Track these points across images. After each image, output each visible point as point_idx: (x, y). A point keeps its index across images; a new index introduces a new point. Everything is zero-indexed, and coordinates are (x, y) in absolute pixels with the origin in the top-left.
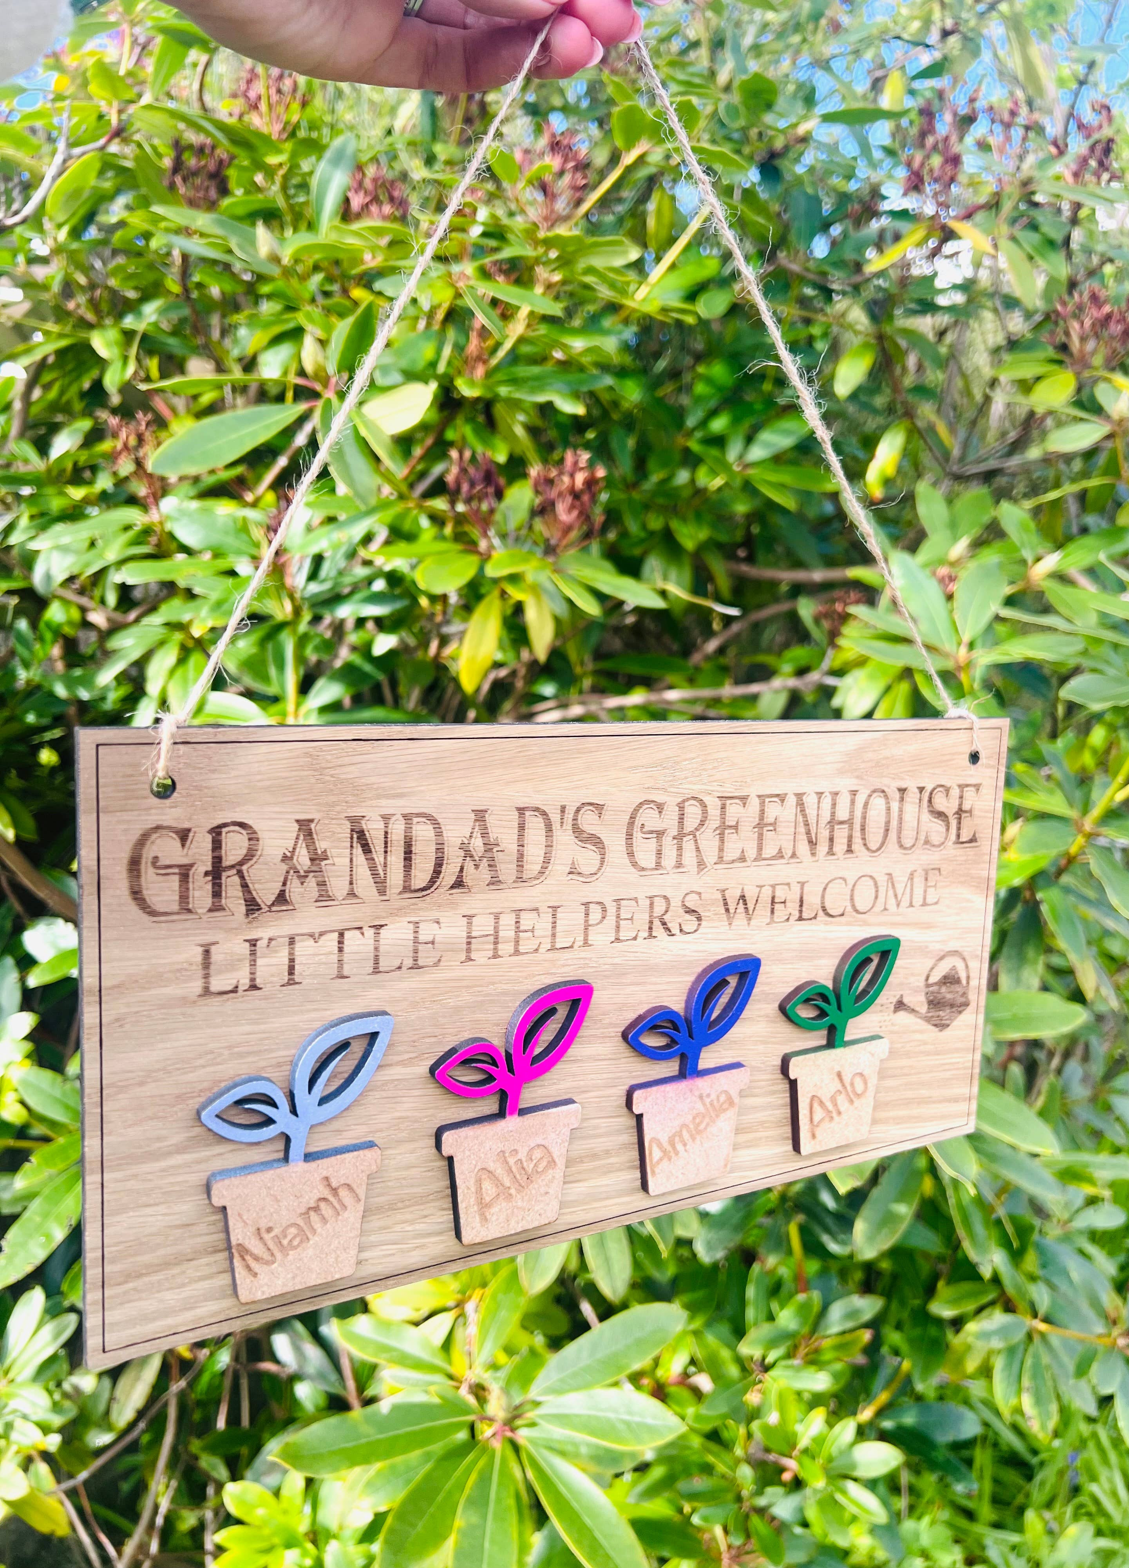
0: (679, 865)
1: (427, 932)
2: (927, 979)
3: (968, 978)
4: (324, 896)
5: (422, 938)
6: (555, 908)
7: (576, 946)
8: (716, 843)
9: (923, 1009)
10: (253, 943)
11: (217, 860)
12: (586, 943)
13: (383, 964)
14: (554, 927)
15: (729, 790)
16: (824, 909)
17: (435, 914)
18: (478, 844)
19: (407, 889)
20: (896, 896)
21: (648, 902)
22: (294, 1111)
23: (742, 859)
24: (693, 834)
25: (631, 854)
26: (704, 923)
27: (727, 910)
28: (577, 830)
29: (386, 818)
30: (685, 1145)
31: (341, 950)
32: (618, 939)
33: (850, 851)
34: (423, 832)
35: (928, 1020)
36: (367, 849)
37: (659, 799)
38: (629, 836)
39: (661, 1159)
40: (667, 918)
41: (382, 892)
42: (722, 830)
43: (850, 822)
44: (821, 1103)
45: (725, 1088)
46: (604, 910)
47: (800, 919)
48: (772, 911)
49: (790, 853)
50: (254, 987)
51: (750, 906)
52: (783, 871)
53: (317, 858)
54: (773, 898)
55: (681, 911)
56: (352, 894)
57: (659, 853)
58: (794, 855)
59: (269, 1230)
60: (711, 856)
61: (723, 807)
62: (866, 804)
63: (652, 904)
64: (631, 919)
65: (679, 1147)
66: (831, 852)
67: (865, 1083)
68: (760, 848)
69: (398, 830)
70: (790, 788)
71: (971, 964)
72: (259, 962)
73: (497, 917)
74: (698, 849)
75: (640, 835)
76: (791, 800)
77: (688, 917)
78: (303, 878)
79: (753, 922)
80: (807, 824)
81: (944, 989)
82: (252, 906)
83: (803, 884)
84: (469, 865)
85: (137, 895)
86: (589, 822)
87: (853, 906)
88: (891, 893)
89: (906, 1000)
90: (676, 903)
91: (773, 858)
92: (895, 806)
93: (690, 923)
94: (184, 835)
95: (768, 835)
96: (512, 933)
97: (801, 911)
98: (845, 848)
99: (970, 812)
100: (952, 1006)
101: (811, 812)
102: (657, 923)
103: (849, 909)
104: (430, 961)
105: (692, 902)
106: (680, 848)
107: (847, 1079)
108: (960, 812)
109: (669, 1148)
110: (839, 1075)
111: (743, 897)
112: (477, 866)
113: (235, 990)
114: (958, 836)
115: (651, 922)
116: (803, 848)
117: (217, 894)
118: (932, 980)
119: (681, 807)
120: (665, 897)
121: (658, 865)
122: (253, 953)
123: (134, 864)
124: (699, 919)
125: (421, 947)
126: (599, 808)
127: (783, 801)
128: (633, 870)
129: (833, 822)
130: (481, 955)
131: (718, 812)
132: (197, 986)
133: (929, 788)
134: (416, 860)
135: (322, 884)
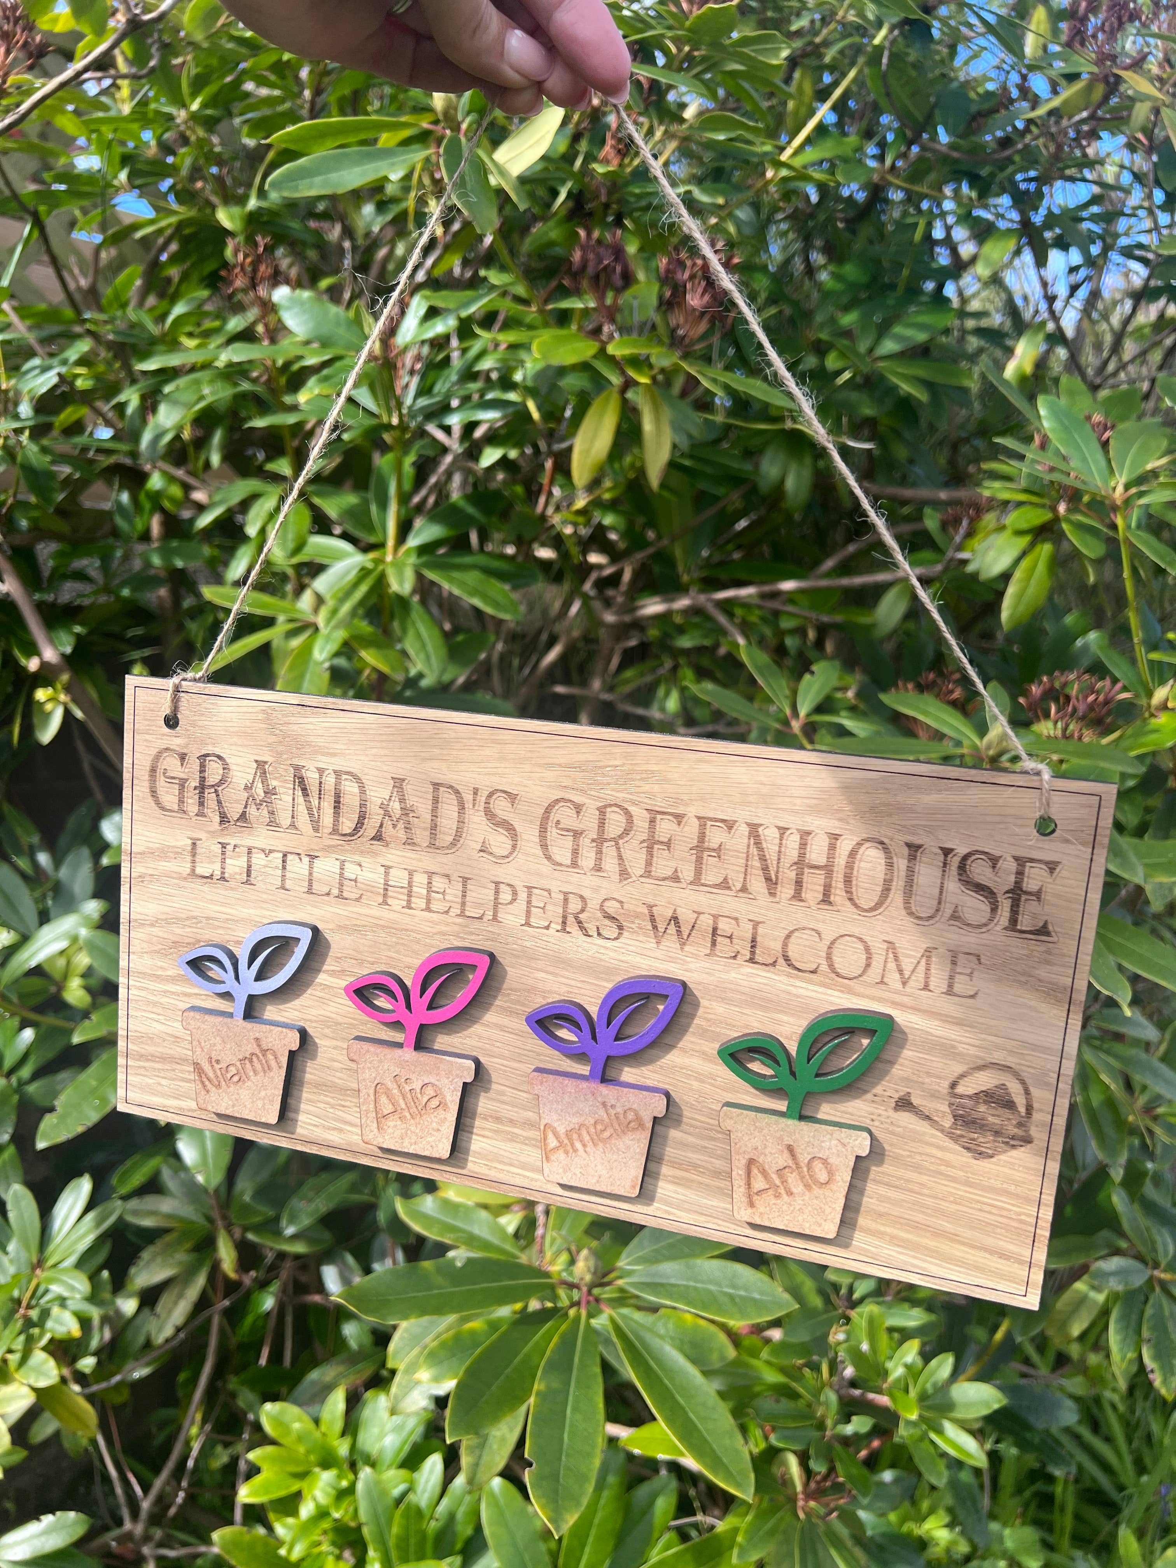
0: (598, 868)
1: (351, 871)
2: (953, 1085)
3: (1029, 1108)
4: (273, 823)
5: (346, 874)
6: (465, 880)
7: (486, 918)
8: (643, 856)
9: (948, 1122)
10: (224, 846)
11: (203, 779)
12: (495, 918)
13: (316, 887)
14: (464, 896)
15: (660, 804)
16: (787, 959)
17: (357, 858)
18: (396, 806)
19: (335, 831)
20: (901, 971)
21: (562, 897)
22: (237, 978)
23: (675, 878)
24: (615, 840)
25: (544, 846)
26: (626, 934)
27: (655, 927)
28: (489, 814)
29: (321, 771)
30: (584, 1146)
31: (284, 868)
32: (528, 924)
33: (826, 899)
34: (350, 788)
35: (955, 1139)
36: (304, 790)
37: (577, 799)
38: (543, 830)
39: (556, 1148)
40: (582, 916)
41: (316, 829)
42: (650, 844)
43: (828, 869)
44: (764, 1173)
45: (635, 1106)
46: (515, 893)
47: (752, 960)
48: (714, 943)
49: (739, 886)
50: (223, 878)
51: (685, 931)
52: (728, 903)
53: (269, 792)
54: (715, 930)
55: (599, 915)
56: (293, 825)
57: (575, 852)
58: (744, 889)
59: (218, 1062)
60: (637, 866)
61: (652, 821)
62: (853, 854)
63: (566, 900)
64: (543, 908)
65: (578, 1145)
66: (797, 896)
67: (831, 1173)
68: (698, 872)
69: (330, 781)
70: (742, 815)
71: (1035, 1092)
72: (228, 861)
73: (411, 874)
74: (620, 857)
75: (554, 830)
76: (744, 830)
77: (607, 922)
78: (258, 806)
79: (687, 948)
80: (763, 858)
81: (982, 1108)
82: (224, 819)
83: (756, 924)
84: (388, 823)
85: (154, 793)
86: (501, 807)
87: (831, 966)
88: (891, 965)
89: (915, 1101)
90: (593, 904)
91: (715, 886)
92: (901, 864)
93: (610, 931)
94: (183, 757)
95: (710, 861)
96: (425, 892)
97: (753, 953)
98: (820, 897)
99: (1038, 895)
100: (997, 1133)
101: (771, 848)
102: (571, 919)
103: (824, 967)
104: (354, 896)
105: (612, 907)
106: (599, 852)
107: (804, 1158)
108: (1017, 893)
109: (566, 1141)
110: (790, 1149)
111: (675, 919)
112: (394, 826)
113: (211, 877)
114: (1013, 921)
115: (565, 917)
116: (758, 884)
117: (201, 804)
118: (960, 1090)
119: (602, 811)
120: (581, 897)
121: (574, 864)
122: (223, 853)
123: (153, 770)
124: (621, 928)
125: (346, 882)
126: (512, 797)
127: (730, 828)
128: (546, 862)
129: (801, 863)
130: (397, 902)
131: (647, 825)
132: (186, 868)
133: (962, 850)
134: (343, 809)
135: (272, 813)
